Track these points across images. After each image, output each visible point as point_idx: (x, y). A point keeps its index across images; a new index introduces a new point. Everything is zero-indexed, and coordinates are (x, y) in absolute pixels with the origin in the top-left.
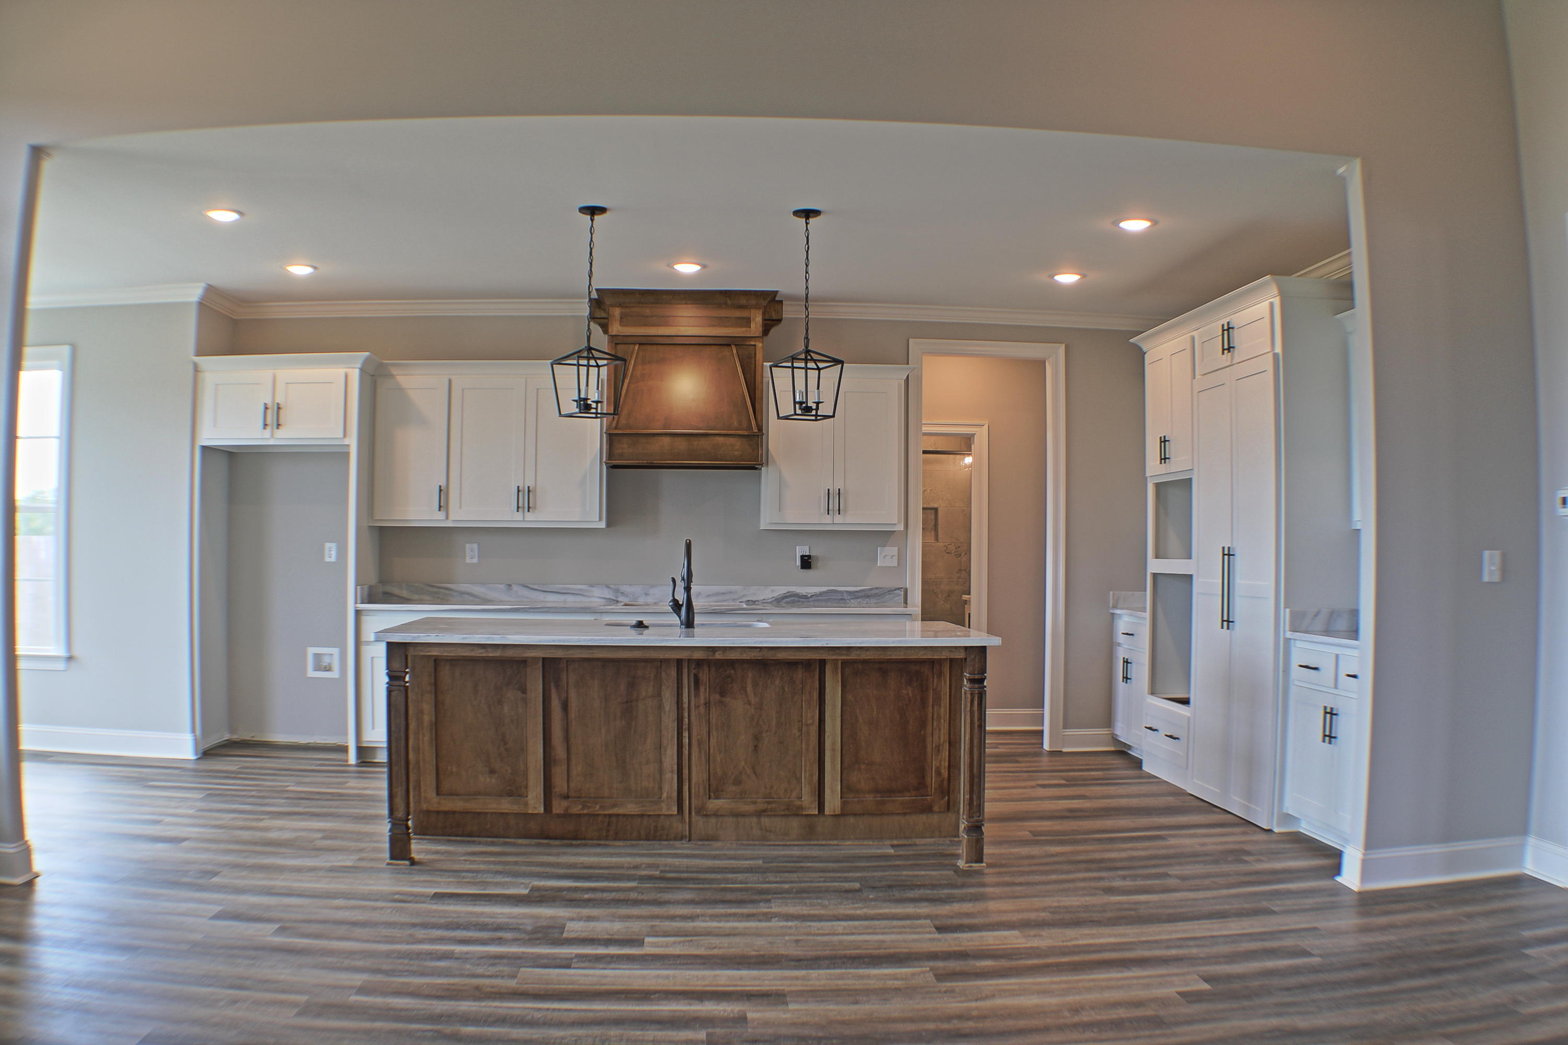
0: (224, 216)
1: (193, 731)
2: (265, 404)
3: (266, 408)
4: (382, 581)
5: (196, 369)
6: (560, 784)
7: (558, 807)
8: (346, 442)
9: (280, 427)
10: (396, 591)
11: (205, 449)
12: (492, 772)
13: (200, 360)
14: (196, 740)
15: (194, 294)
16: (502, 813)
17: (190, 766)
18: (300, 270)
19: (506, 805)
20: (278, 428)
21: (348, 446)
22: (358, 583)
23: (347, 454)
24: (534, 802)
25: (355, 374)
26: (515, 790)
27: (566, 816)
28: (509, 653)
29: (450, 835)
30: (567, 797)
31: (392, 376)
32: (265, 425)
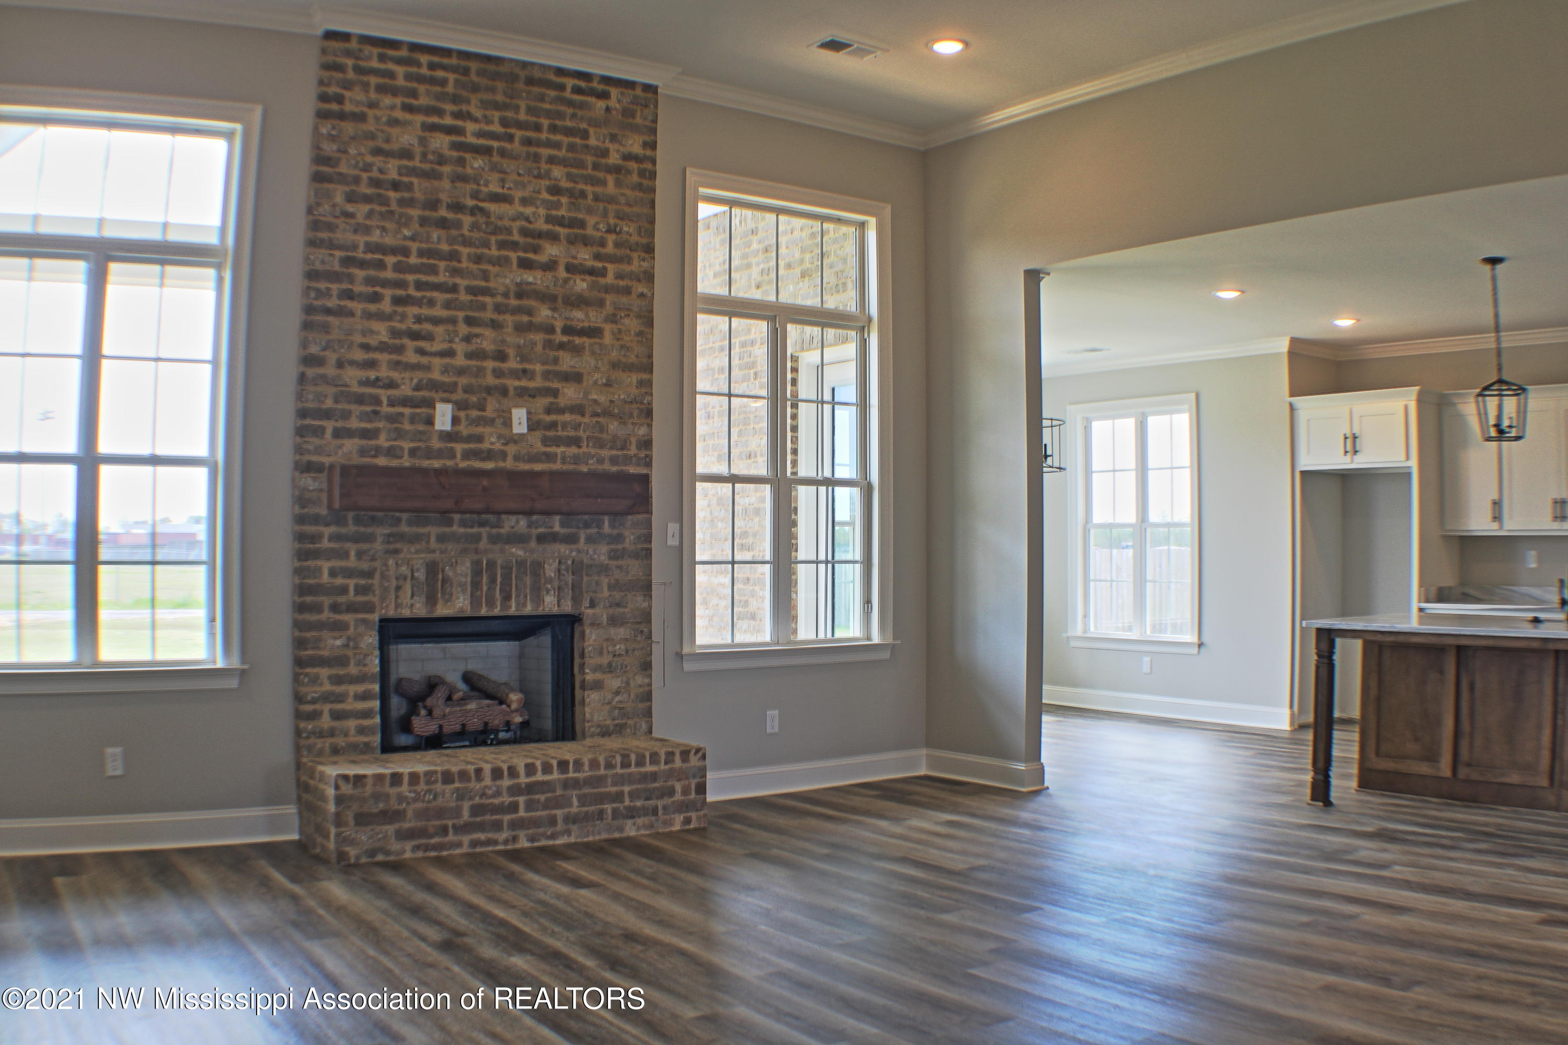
0: (1228, 295)
1: (1291, 706)
2: (1345, 435)
3: (1346, 438)
4: (1463, 584)
5: (1292, 408)
6: (1464, 754)
7: (1463, 772)
8: (1408, 464)
9: (1357, 453)
10: (1472, 592)
11: (1303, 473)
12: (1417, 739)
13: (1294, 400)
14: (1292, 716)
15: (1283, 346)
16: (1421, 776)
17: (1286, 735)
18: (1345, 323)
19: (1424, 769)
20: (1355, 455)
21: (1409, 467)
22: (1421, 585)
23: (1408, 475)
24: (1445, 768)
25: (1413, 406)
26: (1432, 757)
27: (1467, 781)
28: (1401, 639)
29: (1384, 790)
30: (1469, 765)
31: (1454, 404)
32: (1346, 452)
